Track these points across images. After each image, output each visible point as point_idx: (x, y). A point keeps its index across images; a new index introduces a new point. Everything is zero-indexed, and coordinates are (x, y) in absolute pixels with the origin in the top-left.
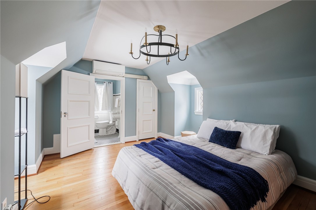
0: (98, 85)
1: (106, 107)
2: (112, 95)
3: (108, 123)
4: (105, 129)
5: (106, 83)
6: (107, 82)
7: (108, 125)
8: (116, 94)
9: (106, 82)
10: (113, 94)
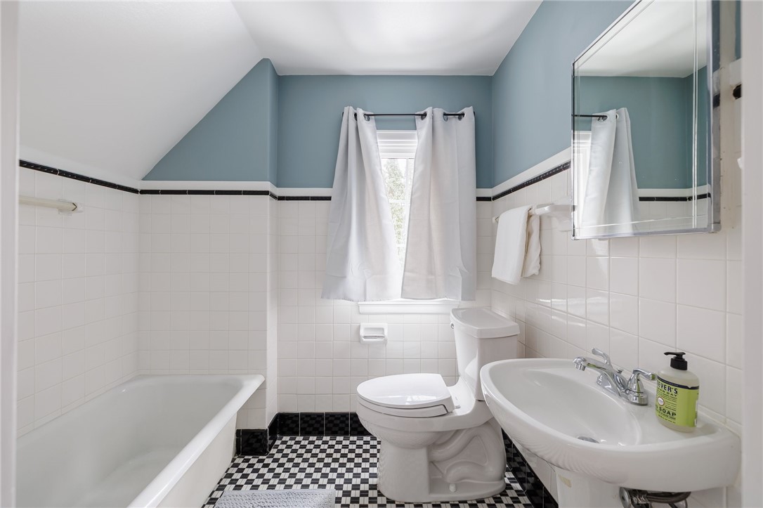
0: (383, 137)
1: (431, 271)
2: (471, 191)
3: (445, 407)
4: (422, 455)
5: (428, 119)
6: (439, 113)
7: (439, 425)
8: (492, 186)
9: (429, 111)
10: (478, 186)
